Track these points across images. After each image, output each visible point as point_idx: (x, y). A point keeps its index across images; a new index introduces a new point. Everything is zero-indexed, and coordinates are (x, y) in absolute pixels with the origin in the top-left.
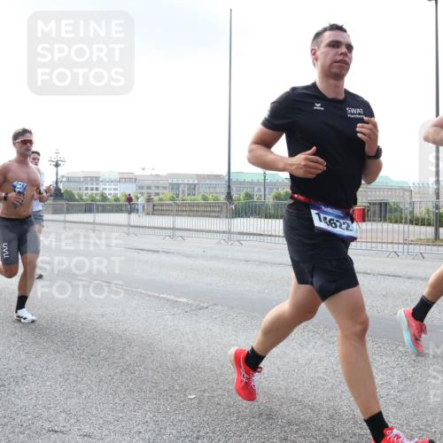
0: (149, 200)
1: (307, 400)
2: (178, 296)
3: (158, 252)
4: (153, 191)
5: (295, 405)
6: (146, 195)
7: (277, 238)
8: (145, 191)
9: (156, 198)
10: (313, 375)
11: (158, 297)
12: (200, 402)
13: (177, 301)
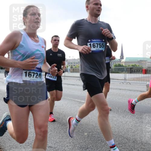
0: (72, 67)
1: (125, 136)
2: (81, 100)
3: (75, 85)
4: (73, 64)
5: (121, 138)
6: (70, 66)
7: (115, 80)
8: (70, 64)
9: (74, 67)
10: (127, 127)
11: (74, 100)
12: (88, 136)
13: (81, 102)
